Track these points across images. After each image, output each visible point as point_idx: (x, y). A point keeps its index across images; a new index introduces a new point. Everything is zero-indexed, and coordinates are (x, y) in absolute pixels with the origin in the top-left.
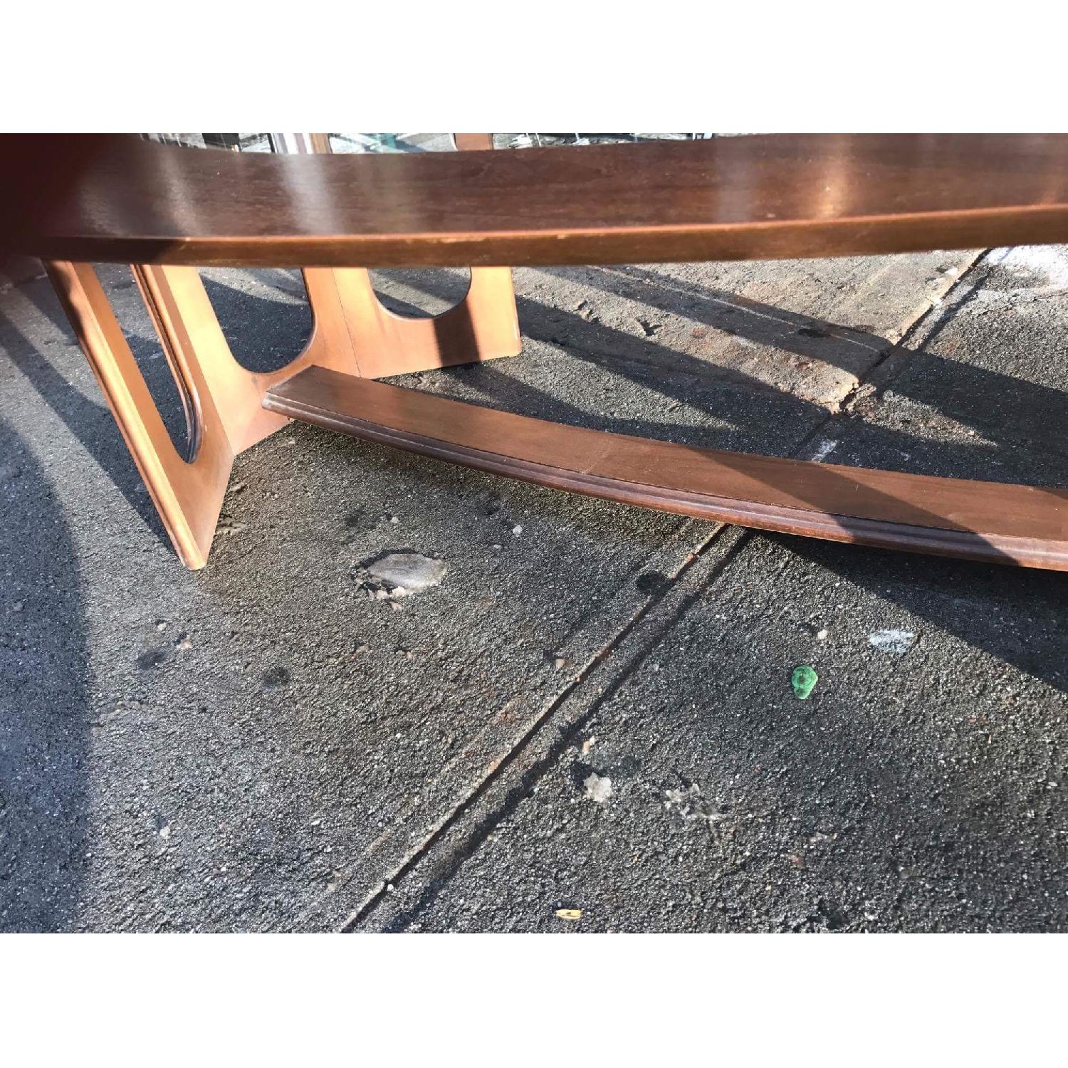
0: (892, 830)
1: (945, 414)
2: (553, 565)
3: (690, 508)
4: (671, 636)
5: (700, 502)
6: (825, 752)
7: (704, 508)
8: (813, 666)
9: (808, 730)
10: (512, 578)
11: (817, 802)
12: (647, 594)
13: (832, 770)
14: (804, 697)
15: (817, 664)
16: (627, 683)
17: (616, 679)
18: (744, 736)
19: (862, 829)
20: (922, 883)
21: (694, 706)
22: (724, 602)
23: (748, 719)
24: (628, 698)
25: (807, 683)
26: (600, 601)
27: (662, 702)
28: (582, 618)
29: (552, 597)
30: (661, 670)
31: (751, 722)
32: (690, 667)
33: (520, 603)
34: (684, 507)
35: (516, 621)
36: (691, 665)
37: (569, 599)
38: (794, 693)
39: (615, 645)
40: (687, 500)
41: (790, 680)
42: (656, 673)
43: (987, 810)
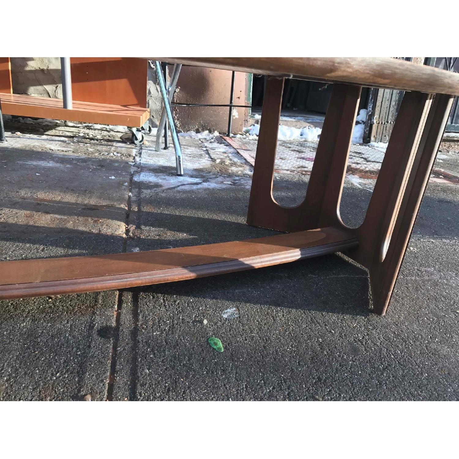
0: (300, 384)
1: (171, 230)
2: (34, 347)
3: (113, 284)
4: (140, 352)
5: (118, 279)
6: (251, 369)
7: (122, 282)
8: (214, 336)
9: (237, 363)
10: (8, 365)
11: (268, 391)
12: (109, 338)
13: (261, 374)
14: (223, 350)
15: (214, 334)
16: (139, 386)
17: (130, 389)
18: (216, 381)
19: (292, 391)
20: (327, 398)
21: (182, 380)
22: (151, 326)
23: (211, 372)
24: (146, 394)
25: (218, 344)
26: (84, 353)
27: (166, 386)
28: (80, 367)
29: (50, 365)
30: (150, 371)
31: (213, 372)
32: (163, 363)
33: (27, 377)
34: (110, 284)
35: (34, 389)
36: (163, 361)
37: (62, 361)
38: (217, 351)
39: (113, 371)
40: (110, 280)
41: (210, 346)
42: (149, 374)
43: (315, 359)
